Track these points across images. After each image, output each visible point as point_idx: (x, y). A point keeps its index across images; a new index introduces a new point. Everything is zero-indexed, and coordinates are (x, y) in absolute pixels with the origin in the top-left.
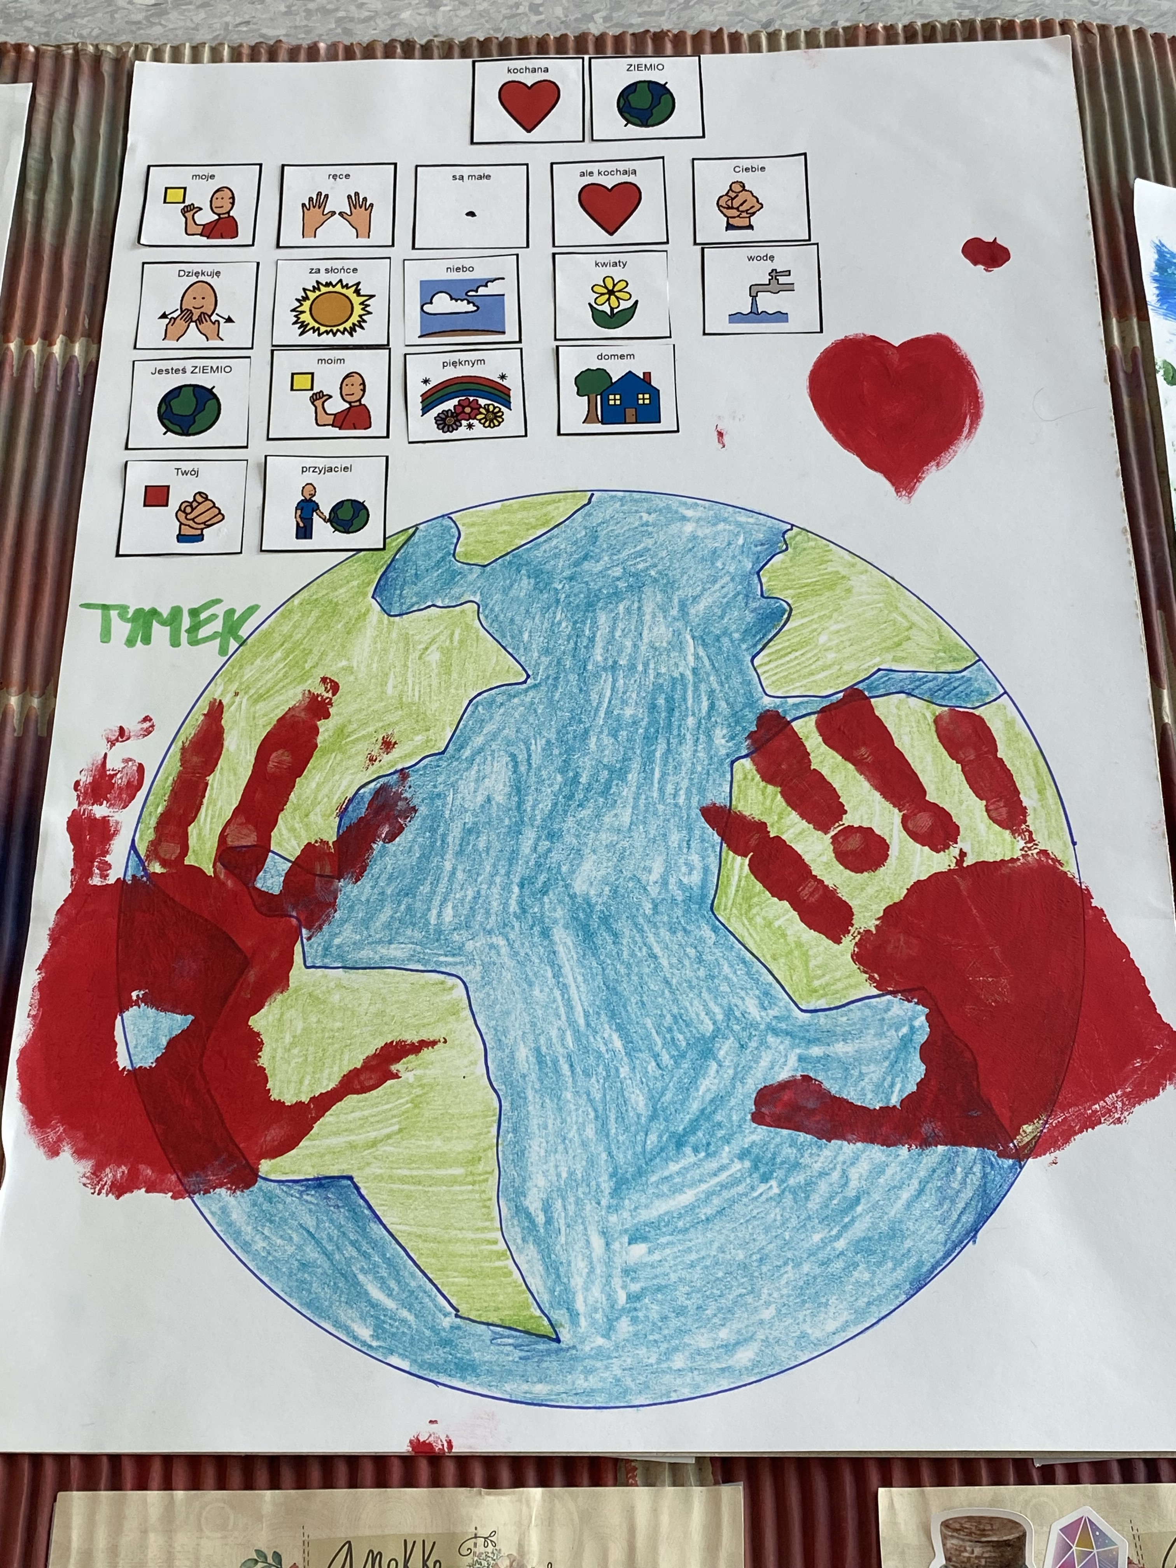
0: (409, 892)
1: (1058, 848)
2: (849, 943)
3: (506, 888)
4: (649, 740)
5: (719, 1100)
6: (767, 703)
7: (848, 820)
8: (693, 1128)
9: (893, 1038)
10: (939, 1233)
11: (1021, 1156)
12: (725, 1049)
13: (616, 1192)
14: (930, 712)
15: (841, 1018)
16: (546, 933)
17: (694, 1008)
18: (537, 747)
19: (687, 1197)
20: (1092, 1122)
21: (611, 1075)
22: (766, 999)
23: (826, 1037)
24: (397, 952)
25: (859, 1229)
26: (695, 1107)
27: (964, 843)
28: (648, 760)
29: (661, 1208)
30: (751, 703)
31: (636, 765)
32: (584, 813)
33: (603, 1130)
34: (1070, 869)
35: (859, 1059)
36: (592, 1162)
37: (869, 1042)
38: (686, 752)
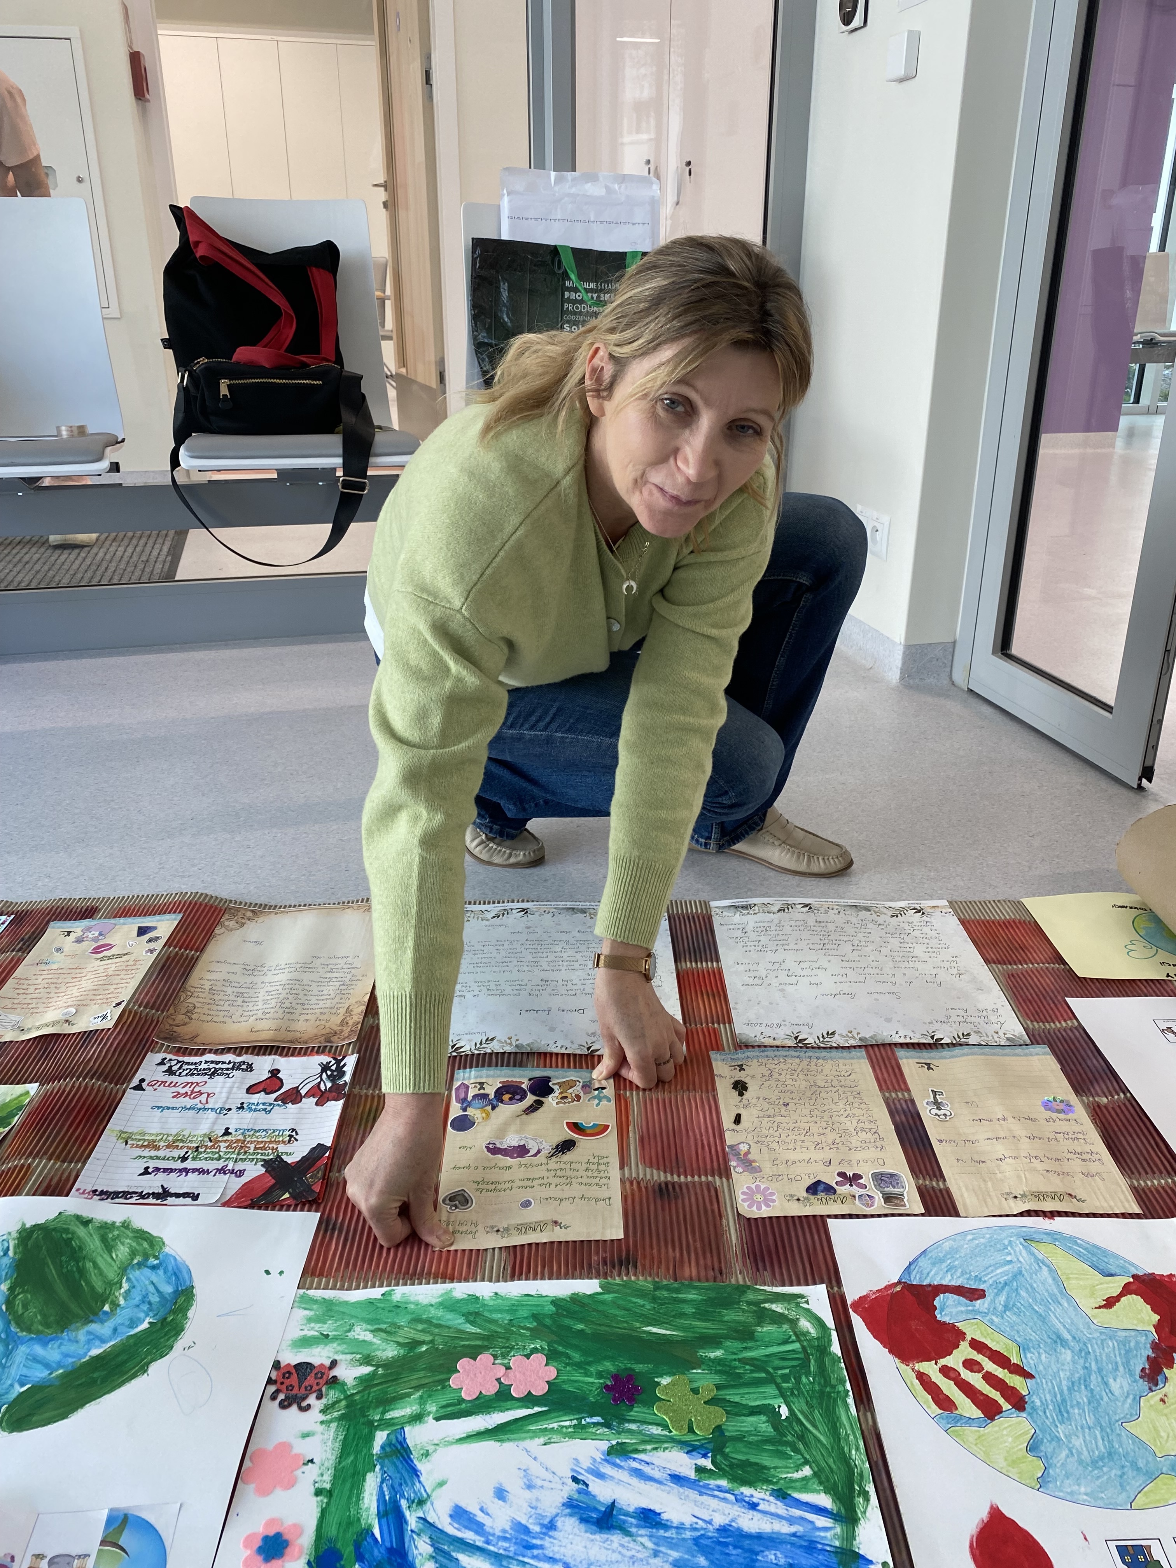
0: (1128, 1352)
1: (903, 1367)
2: (969, 1338)
3: (1094, 1351)
4: (1064, 1400)
5: (997, 1295)
6: (1024, 1414)
7: (980, 1375)
8: (1003, 1288)
9: (947, 1311)
10: (920, 1264)
11: (899, 1282)
12: (1000, 1308)
13: (1021, 1271)
14: (960, 1411)
15: (965, 1317)
16: (1074, 1338)
17: (1014, 1318)
18: (1106, 1398)
19: (999, 1271)
20: (878, 1291)
21: (1035, 1300)
22: (992, 1321)
23: (968, 1312)
24: (1124, 1334)
25: (944, 1265)
26: (1004, 1293)
27: (937, 1368)
28: (1062, 1394)
29: (1006, 1268)
30: (1029, 1414)
31: (1066, 1392)
32: (1077, 1375)
33: (1031, 1286)
34: (897, 1360)
35: (956, 1306)
36: (1031, 1278)
37: (954, 1310)
38: (1048, 1397)
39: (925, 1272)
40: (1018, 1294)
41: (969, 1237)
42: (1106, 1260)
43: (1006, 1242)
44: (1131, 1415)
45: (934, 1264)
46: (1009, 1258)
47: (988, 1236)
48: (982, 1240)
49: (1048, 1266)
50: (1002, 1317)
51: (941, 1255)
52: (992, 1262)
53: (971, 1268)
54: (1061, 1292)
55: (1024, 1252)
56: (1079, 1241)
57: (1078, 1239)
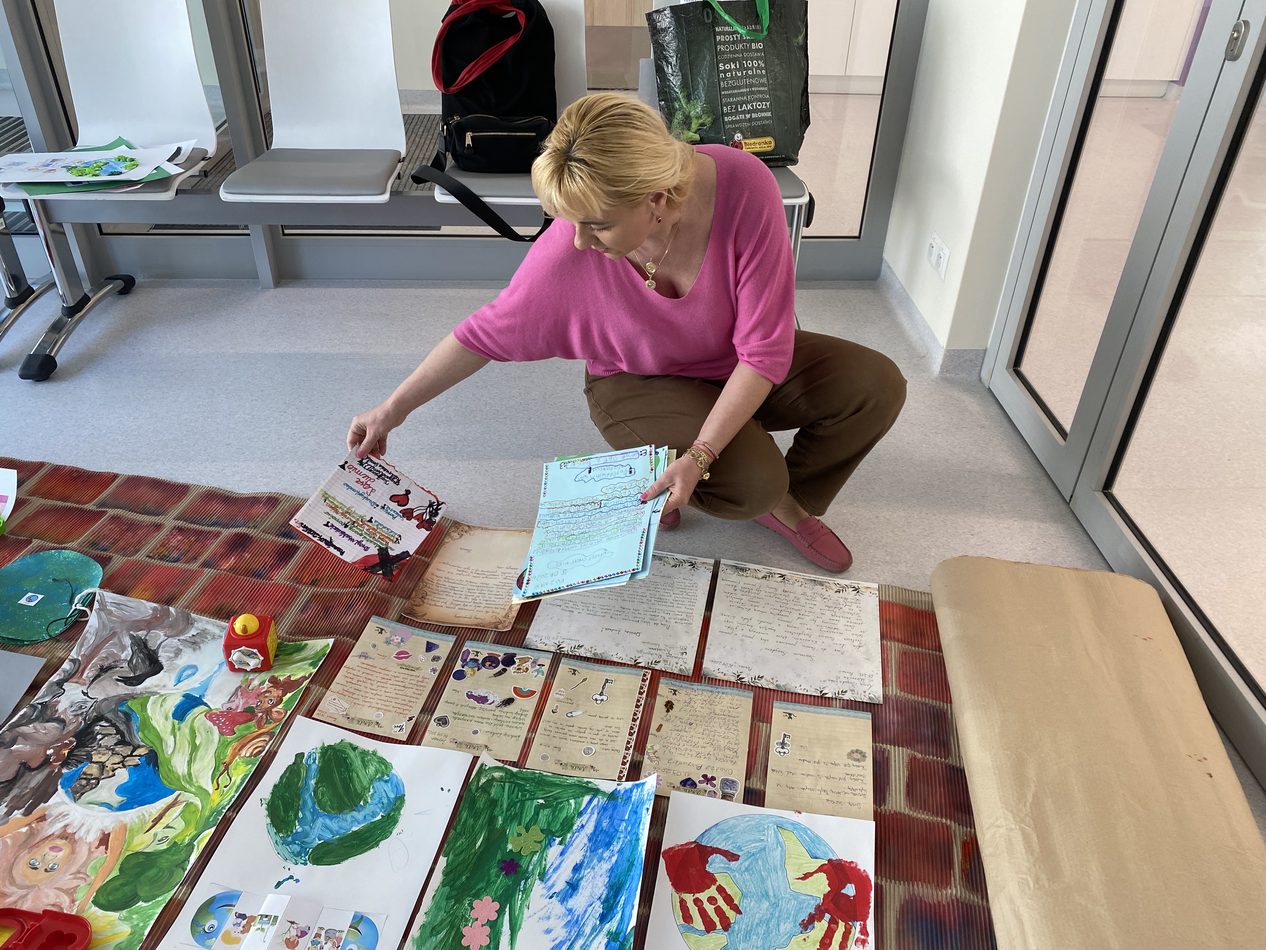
0: (800, 908)
1: (675, 894)
2: (718, 884)
3: (782, 905)
4: (751, 930)
5: (746, 860)
6: (726, 933)
7: (714, 907)
8: (750, 857)
9: (713, 865)
10: (711, 832)
11: (695, 842)
12: (743, 869)
13: (765, 848)
14: (694, 925)
15: (721, 871)
16: (774, 895)
17: (748, 877)
18: (774, 933)
19: (753, 845)
20: (682, 845)
21: (764, 867)
22: (735, 876)
23: (724, 868)
24: (803, 897)
25: (725, 835)
26: (750, 860)
27: (693, 898)
28: (752, 926)
29: (758, 844)
30: (729, 934)
31: (754, 926)
32: (765, 917)
33: (767, 859)
34: (674, 890)
35: (720, 863)
36: (769, 853)
37: (717, 866)
38: (744, 927)
39: (712, 838)
40: (757, 862)
41: (747, 819)
42: (818, 846)
43: (766, 827)
44: (783, 945)
45: (719, 833)
46: (762, 838)
47: (757, 820)
48: (753, 823)
49: (782, 847)
50: (742, 875)
51: (726, 828)
52: (752, 838)
53: (739, 840)
54: (781, 866)
55: (773, 834)
56: (809, 832)
57: (809, 829)
